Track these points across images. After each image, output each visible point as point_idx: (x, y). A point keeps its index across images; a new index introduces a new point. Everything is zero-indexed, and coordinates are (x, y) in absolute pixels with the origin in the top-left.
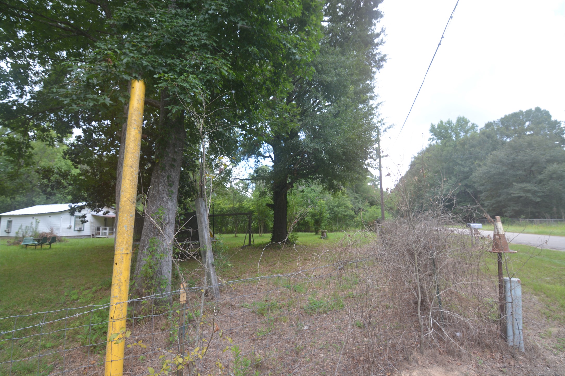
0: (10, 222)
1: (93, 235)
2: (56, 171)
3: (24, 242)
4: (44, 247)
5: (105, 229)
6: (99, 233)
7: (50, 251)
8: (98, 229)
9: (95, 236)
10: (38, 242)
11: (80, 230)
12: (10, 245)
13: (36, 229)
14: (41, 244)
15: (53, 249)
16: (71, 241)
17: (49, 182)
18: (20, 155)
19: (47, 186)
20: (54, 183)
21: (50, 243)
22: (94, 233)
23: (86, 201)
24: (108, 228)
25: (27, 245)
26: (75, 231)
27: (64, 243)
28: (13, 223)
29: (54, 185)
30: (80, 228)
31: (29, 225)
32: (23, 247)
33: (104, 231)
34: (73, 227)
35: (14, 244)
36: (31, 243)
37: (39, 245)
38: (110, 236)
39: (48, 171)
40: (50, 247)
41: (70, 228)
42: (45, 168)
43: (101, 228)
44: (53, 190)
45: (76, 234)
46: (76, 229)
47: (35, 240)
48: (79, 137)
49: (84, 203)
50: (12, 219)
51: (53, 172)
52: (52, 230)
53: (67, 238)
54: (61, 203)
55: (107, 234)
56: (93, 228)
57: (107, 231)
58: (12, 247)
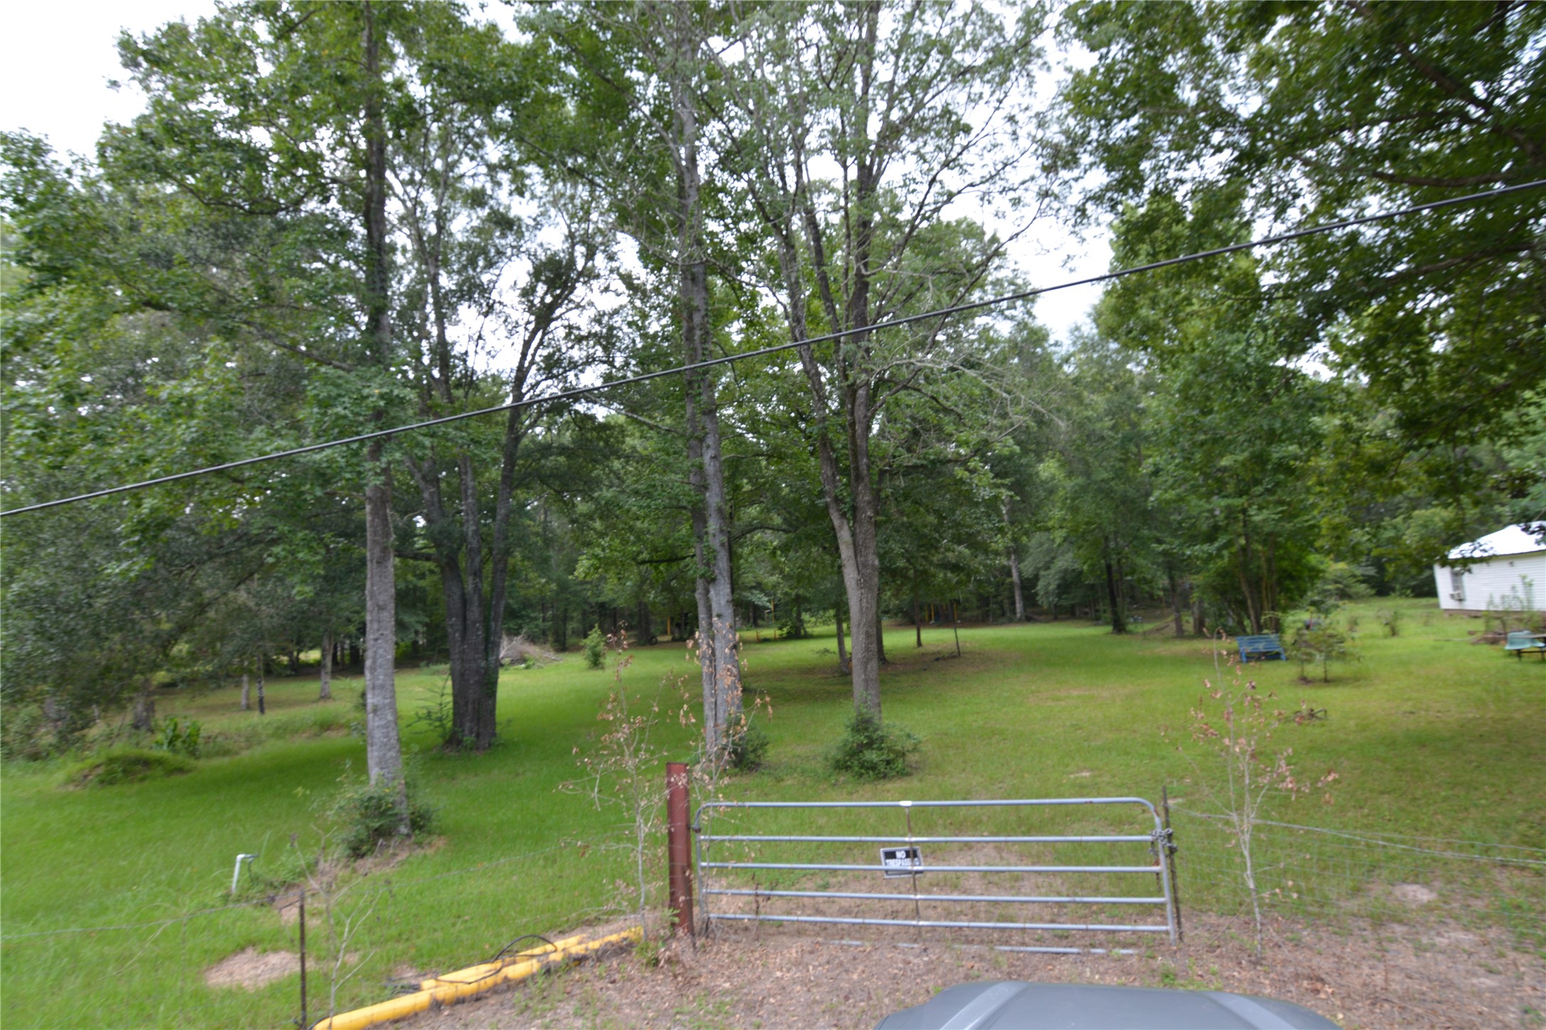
0: (1456, 575)
3: (1512, 643)
12: (1477, 644)
13: (1529, 601)
25: (1519, 651)
28: (1466, 576)
31: (1508, 593)
35: (1490, 641)
36: (1528, 645)
47: (1536, 639)
50: (1462, 568)
58: (1486, 649)
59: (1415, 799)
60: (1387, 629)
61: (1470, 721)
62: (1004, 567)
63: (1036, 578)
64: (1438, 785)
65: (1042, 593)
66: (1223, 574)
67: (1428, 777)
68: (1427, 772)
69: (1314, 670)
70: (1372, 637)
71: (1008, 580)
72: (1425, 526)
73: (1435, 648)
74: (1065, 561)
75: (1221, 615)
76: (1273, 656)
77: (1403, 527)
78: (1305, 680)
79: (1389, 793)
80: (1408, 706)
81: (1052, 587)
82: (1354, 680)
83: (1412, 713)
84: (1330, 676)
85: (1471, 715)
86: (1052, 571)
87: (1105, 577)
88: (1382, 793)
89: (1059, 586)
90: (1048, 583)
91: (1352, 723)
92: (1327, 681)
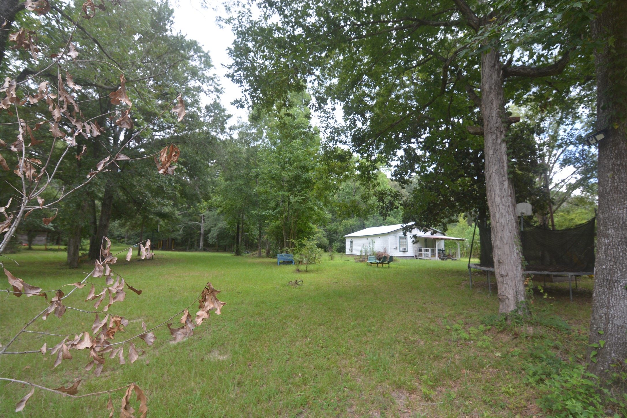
0: (352, 242)
1: (416, 256)
2: (388, 192)
3: (369, 260)
4: (384, 265)
5: (426, 250)
6: (422, 254)
7: (389, 270)
8: (420, 250)
9: (418, 257)
10: (380, 260)
11: (404, 251)
12: (357, 262)
13: (373, 248)
14: (382, 263)
15: (391, 268)
16: (401, 261)
17: (383, 204)
18: (369, 178)
19: (382, 207)
20: (388, 205)
21: (389, 262)
22: (417, 255)
23: (415, 221)
24: (430, 249)
25: (371, 263)
26: (400, 251)
27: (396, 263)
28: (354, 242)
29: (388, 207)
30: (405, 249)
31: (368, 245)
32: (368, 264)
33: (426, 253)
34: (398, 248)
35: (361, 261)
36: (374, 261)
37: (380, 263)
38: (432, 258)
39: (382, 194)
40: (389, 267)
41: (396, 248)
42: (380, 192)
43: (423, 249)
44: (387, 211)
45: (401, 254)
46: (401, 249)
47: (377, 258)
48: (402, 157)
49: (414, 223)
50: (353, 240)
51: (386, 194)
52: (385, 250)
53: (397, 258)
54: (385, 225)
55: (430, 256)
56: (415, 249)
57: (429, 253)
58: (360, 264)
59: (338, 328)
60: (330, 257)
61: (358, 286)
62: (198, 226)
63: (209, 231)
64: (349, 318)
65: (210, 237)
66: (278, 227)
67: (344, 313)
68: (343, 310)
69: (303, 267)
70: (325, 260)
71: (199, 232)
72: (345, 226)
73: (344, 263)
74: (223, 224)
75: (276, 249)
76: (290, 262)
77: (339, 226)
78: (298, 271)
79: (324, 325)
80: (335, 280)
81: (215, 235)
82: (317, 271)
83: (337, 283)
84: (308, 269)
85: (358, 284)
86: (216, 228)
87: (236, 231)
88: (320, 325)
89: (218, 235)
90: (214, 233)
91: (312, 287)
92: (306, 271)
